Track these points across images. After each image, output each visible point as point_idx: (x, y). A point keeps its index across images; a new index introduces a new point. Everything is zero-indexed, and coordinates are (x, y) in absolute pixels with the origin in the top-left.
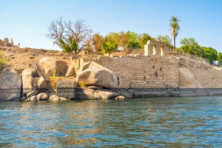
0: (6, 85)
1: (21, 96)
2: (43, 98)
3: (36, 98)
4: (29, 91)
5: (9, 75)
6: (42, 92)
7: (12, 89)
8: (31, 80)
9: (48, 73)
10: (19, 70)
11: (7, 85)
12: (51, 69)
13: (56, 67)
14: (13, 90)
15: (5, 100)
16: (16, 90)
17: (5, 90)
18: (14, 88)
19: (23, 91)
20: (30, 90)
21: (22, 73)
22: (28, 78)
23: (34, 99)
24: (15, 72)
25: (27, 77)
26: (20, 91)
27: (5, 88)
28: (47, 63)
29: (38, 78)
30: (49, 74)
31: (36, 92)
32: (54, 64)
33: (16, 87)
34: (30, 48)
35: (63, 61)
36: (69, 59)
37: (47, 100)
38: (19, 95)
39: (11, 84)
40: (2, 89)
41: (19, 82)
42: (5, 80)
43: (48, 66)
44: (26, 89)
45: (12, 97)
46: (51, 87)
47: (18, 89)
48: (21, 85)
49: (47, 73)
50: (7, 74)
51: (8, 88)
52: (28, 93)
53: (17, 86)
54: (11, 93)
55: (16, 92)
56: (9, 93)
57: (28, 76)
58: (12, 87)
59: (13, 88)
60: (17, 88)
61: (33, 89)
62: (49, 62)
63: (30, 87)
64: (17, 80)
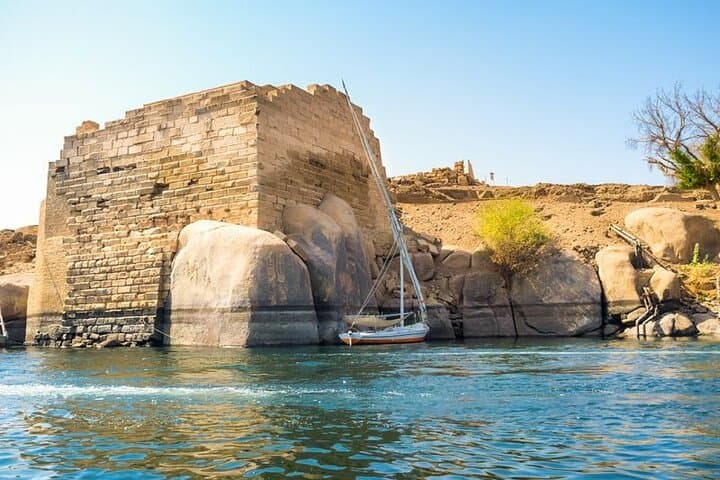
0: (557, 293)
1: (604, 324)
2: (681, 329)
3: (657, 327)
4: (629, 308)
5: (562, 266)
6: (673, 310)
7: (576, 304)
8: (632, 277)
9: (665, 256)
10: (586, 250)
11: (560, 294)
12: (672, 241)
13: (686, 236)
14: (579, 307)
15: (561, 334)
16: (588, 307)
17: (556, 308)
18: (581, 301)
19: (610, 309)
20: (635, 307)
21: (594, 257)
22: (623, 273)
23: (654, 330)
24: (577, 256)
25: (620, 269)
26: (599, 308)
27: (556, 300)
28: (655, 225)
29: (648, 271)
30: (667, 259)
31: (653, 311)
32: (679, 227)
33: (586, 299)
34: (551, 185)
35: (700, 217)
36: (715, 208)
37: (692, 333)
38: (598, 319)
39: (572, 290)
40: (545, 305)
41: (593, 284)
42: (551, 279)
43: (661, 232)
44: (620, 303)
45: (580, 325)
46: (688, 296)
47: (594, 302)
48: (600, 292)
49: (662, 254)
50: (557, 262)
51: (564, 301)
52: (627, 313)
53: (588, 295)
54: (574, 314)
55: (588, 312)
56: (569, 315)
57: (621, 265)
58: (576, 297)
59: (577, 300)
60: (590, 301)
61: (642, 302)
62: (661, 222)
63: (635, 297)
64: (588, 278)
